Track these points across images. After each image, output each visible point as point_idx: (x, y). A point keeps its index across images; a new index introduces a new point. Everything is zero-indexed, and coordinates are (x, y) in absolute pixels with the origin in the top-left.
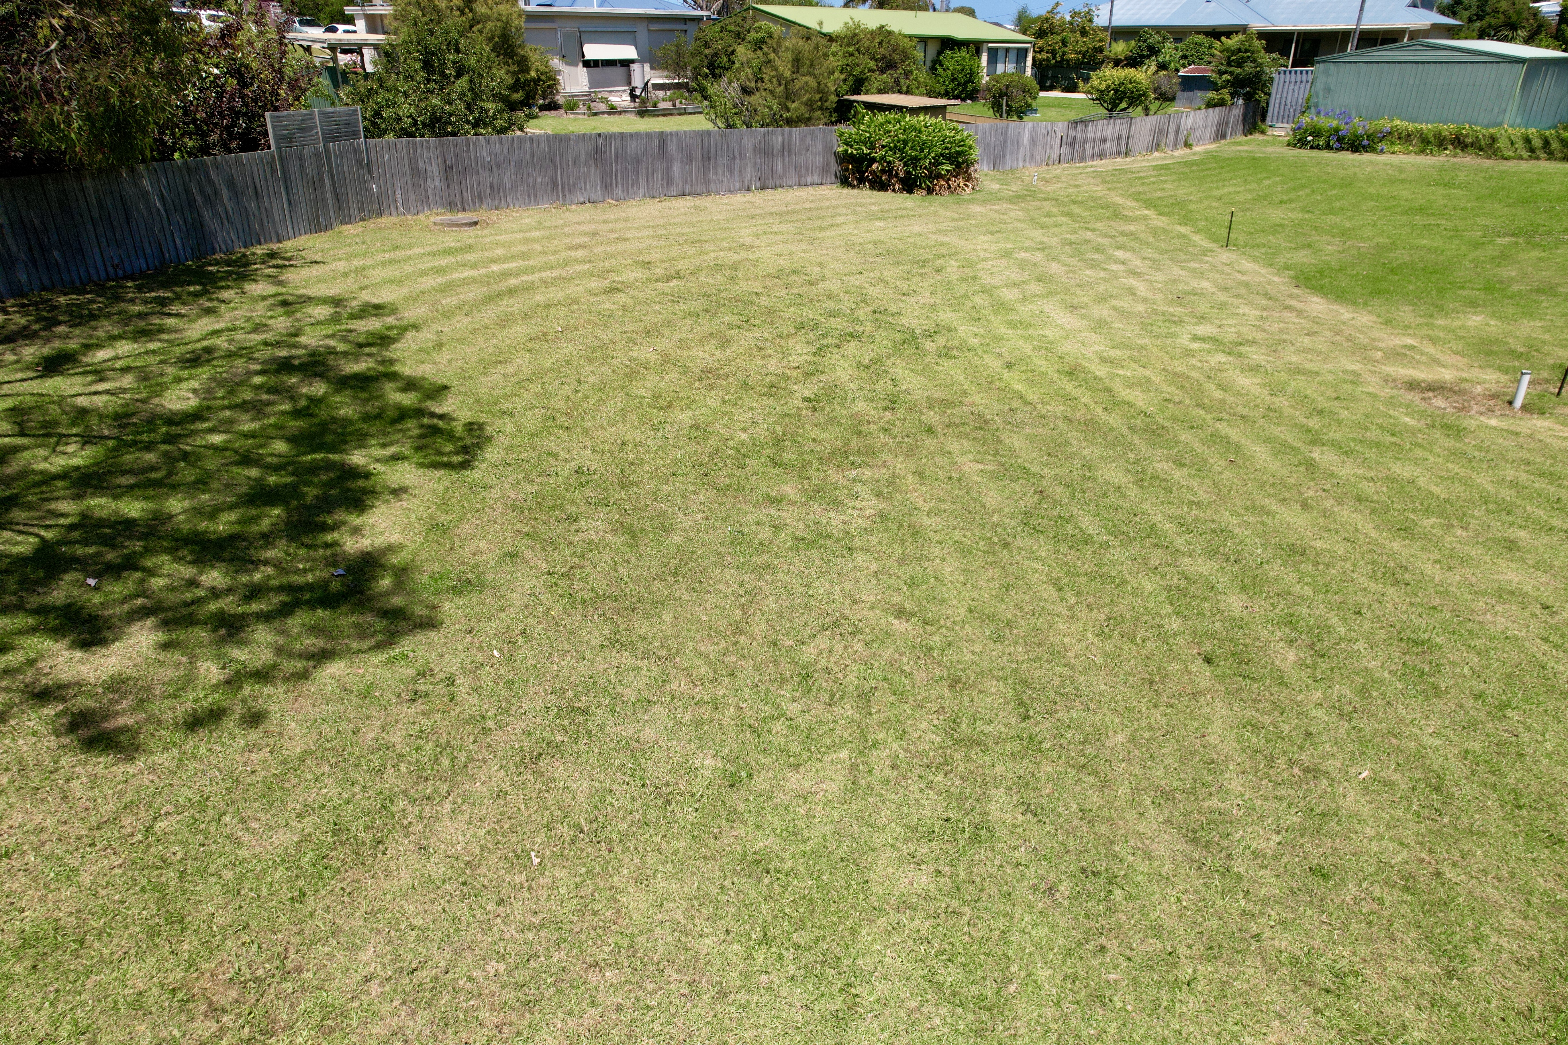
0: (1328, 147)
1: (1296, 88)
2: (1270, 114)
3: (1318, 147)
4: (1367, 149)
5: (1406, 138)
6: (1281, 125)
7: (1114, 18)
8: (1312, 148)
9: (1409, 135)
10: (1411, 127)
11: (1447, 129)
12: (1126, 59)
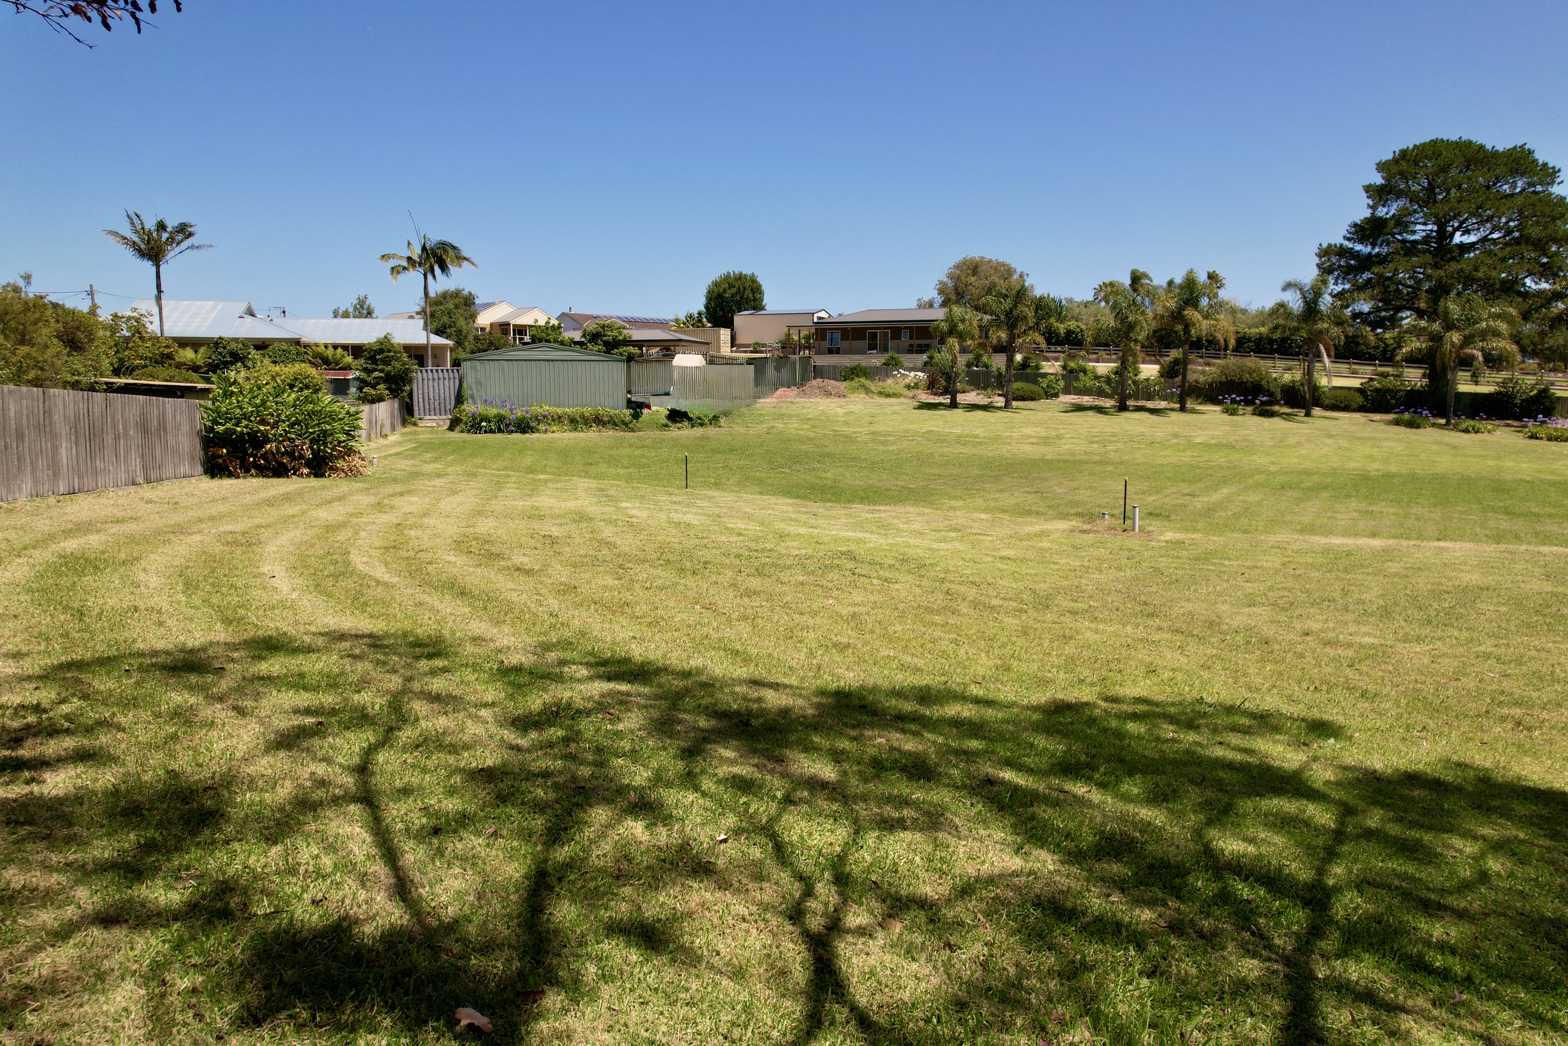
0: (500, 430)
1: (436, 384)
2: (416, 408)
3: (491, 431)
4: (532, 430)
5: (558, 419)
6: (428, 417)
7: (165, 328)
8: (486, 432)
9: (560, 417)
10: (560, 411)
11: (588, 411)
12: (206, 366)
